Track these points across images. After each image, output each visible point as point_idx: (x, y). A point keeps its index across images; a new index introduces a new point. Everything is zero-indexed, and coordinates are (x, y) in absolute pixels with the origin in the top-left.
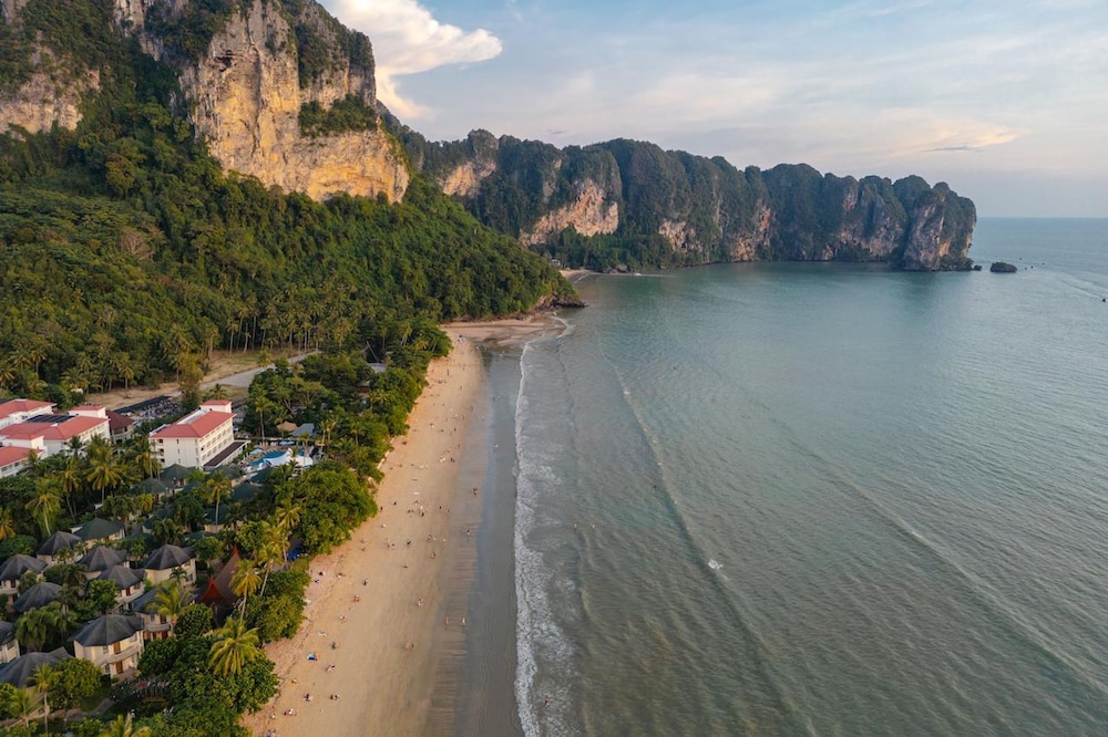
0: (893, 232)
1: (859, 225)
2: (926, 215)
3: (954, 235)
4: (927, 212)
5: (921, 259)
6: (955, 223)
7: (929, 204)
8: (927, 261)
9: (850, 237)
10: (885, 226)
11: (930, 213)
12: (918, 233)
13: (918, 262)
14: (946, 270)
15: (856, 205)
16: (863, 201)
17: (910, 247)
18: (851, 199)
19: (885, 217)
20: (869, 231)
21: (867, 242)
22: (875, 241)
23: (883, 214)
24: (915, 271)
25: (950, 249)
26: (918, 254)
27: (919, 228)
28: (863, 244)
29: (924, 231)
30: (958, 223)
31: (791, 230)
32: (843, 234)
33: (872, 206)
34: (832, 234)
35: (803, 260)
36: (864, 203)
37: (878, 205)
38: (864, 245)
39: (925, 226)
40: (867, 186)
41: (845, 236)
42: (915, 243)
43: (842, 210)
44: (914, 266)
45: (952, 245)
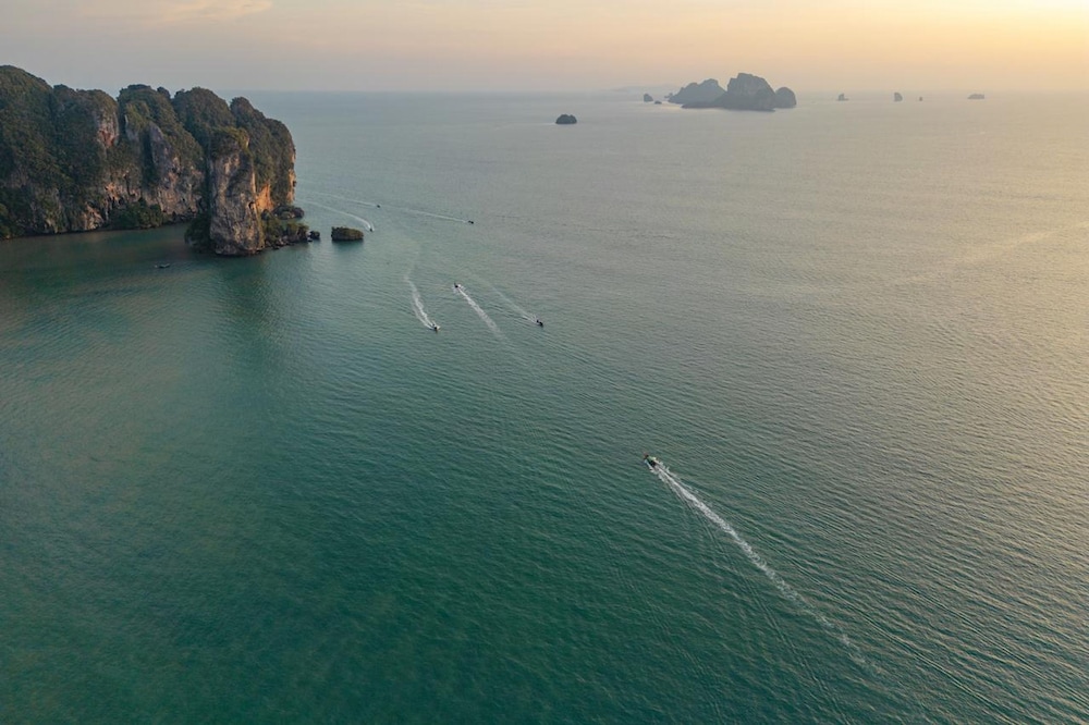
0: (188, 179)
1: (133, 169)
2: (228, 170)
3: (273, 175)
4: (227, 166)
5: (237, 238)
6: (270, 158)
7: (228, 154)
8: (245, 240)
9: (123, 190)
10: (174, 171)
11: (232, 167)
12: (222, 199)
13: (232, 243)
14: (276, 246)
15: (120, 139)
16: (129, 132)
17: (216, 220)
18: (108, 130)
19: (171, 156)
20: (151, 178)
21: (153, 195)
22: (165, 193)
23: (166, 151)
24: (231, 256)
25: (271, 195)
26: (231, 232)
27: (221, 191)
28: (147, 199)
29: (229, 195)
30: (275, 158)
31: (16, 185)
32: (110, 187)
33: (146, 139)
34: (92, 189)
35: (52, 233)
36: (133, 136)
37: (155, 138)
38: (149, 201)
39: (230, 188)
40: (130, 107)
41: (113, 189)
42: (222, 214)
43: (98, 148)
44: (228, 249)
45: (274, 189)
